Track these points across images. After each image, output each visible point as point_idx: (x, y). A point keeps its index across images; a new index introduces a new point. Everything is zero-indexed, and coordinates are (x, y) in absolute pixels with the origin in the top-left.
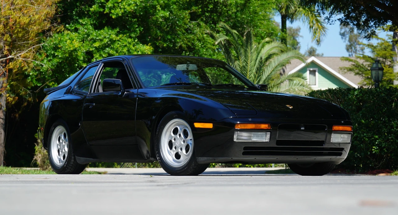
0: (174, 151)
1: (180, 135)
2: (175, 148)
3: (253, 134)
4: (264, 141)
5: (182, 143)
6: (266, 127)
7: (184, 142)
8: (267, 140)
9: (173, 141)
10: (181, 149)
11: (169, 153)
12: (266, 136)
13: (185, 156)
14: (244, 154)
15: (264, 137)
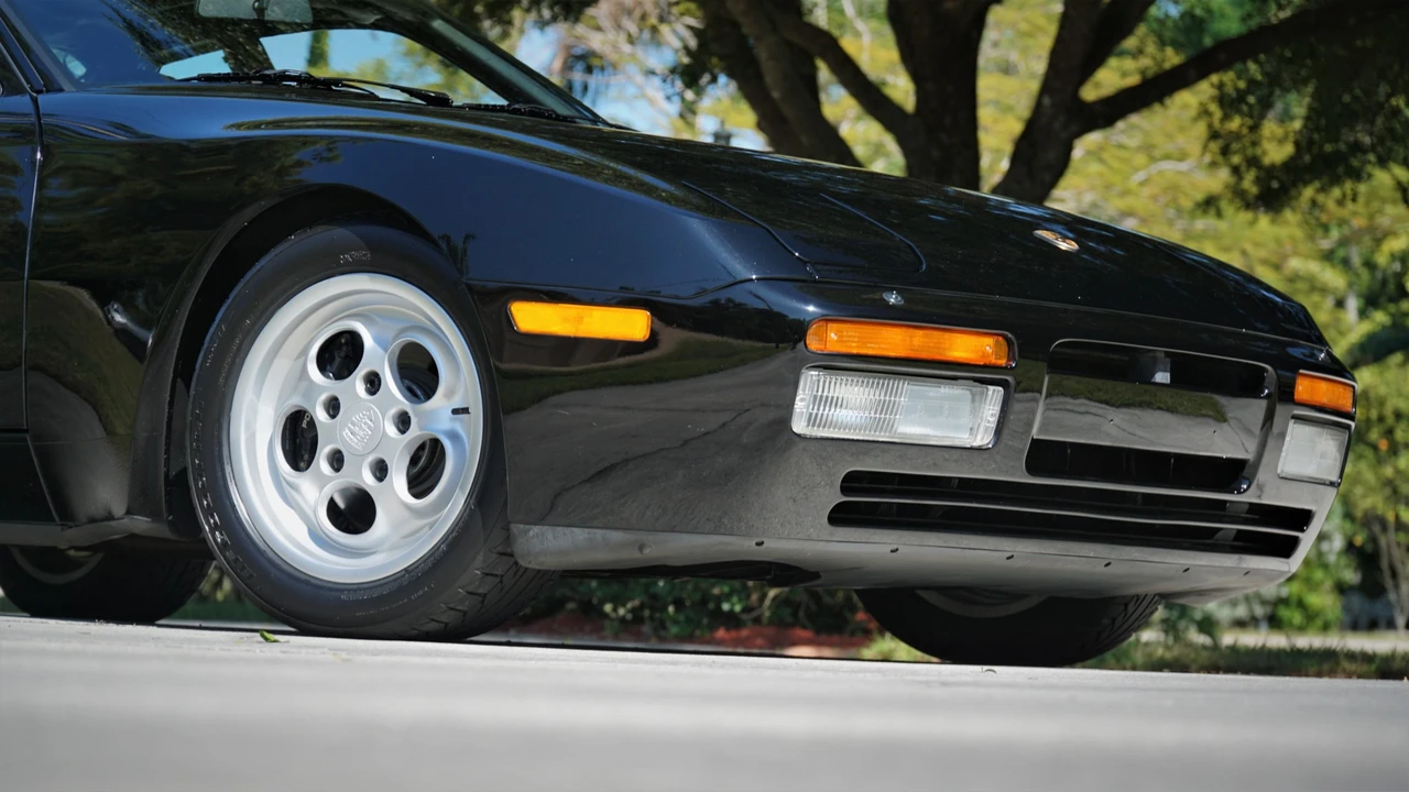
0: (322, 481)
1: (373, 383)
2: (337, 460)
3: (908, 393)
4: (964, 439)
5: (392, 430)
6: (984, 355)
7: (403, 422)
8: (983, 438)
9: (320, 415)
10: (381, 470)
11: (285, 491)
12: (975, 412)
13: (406, 514)
14: (841, 516)
15: (966, 420)
